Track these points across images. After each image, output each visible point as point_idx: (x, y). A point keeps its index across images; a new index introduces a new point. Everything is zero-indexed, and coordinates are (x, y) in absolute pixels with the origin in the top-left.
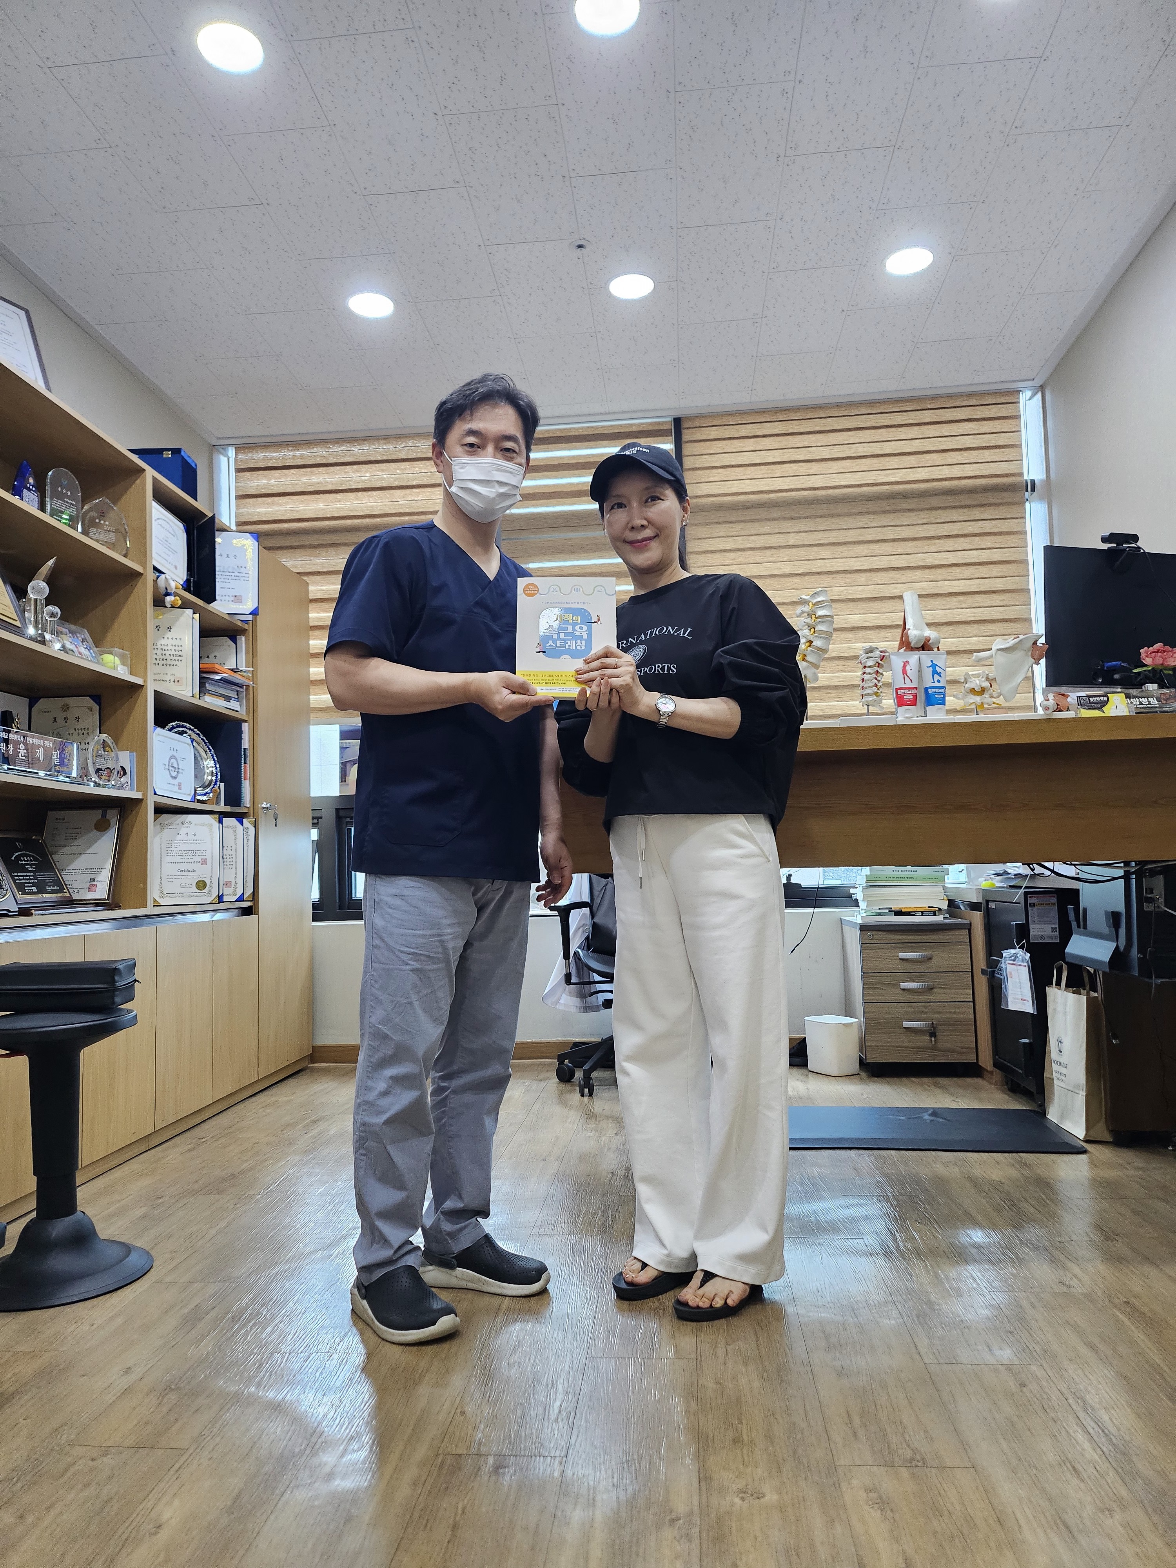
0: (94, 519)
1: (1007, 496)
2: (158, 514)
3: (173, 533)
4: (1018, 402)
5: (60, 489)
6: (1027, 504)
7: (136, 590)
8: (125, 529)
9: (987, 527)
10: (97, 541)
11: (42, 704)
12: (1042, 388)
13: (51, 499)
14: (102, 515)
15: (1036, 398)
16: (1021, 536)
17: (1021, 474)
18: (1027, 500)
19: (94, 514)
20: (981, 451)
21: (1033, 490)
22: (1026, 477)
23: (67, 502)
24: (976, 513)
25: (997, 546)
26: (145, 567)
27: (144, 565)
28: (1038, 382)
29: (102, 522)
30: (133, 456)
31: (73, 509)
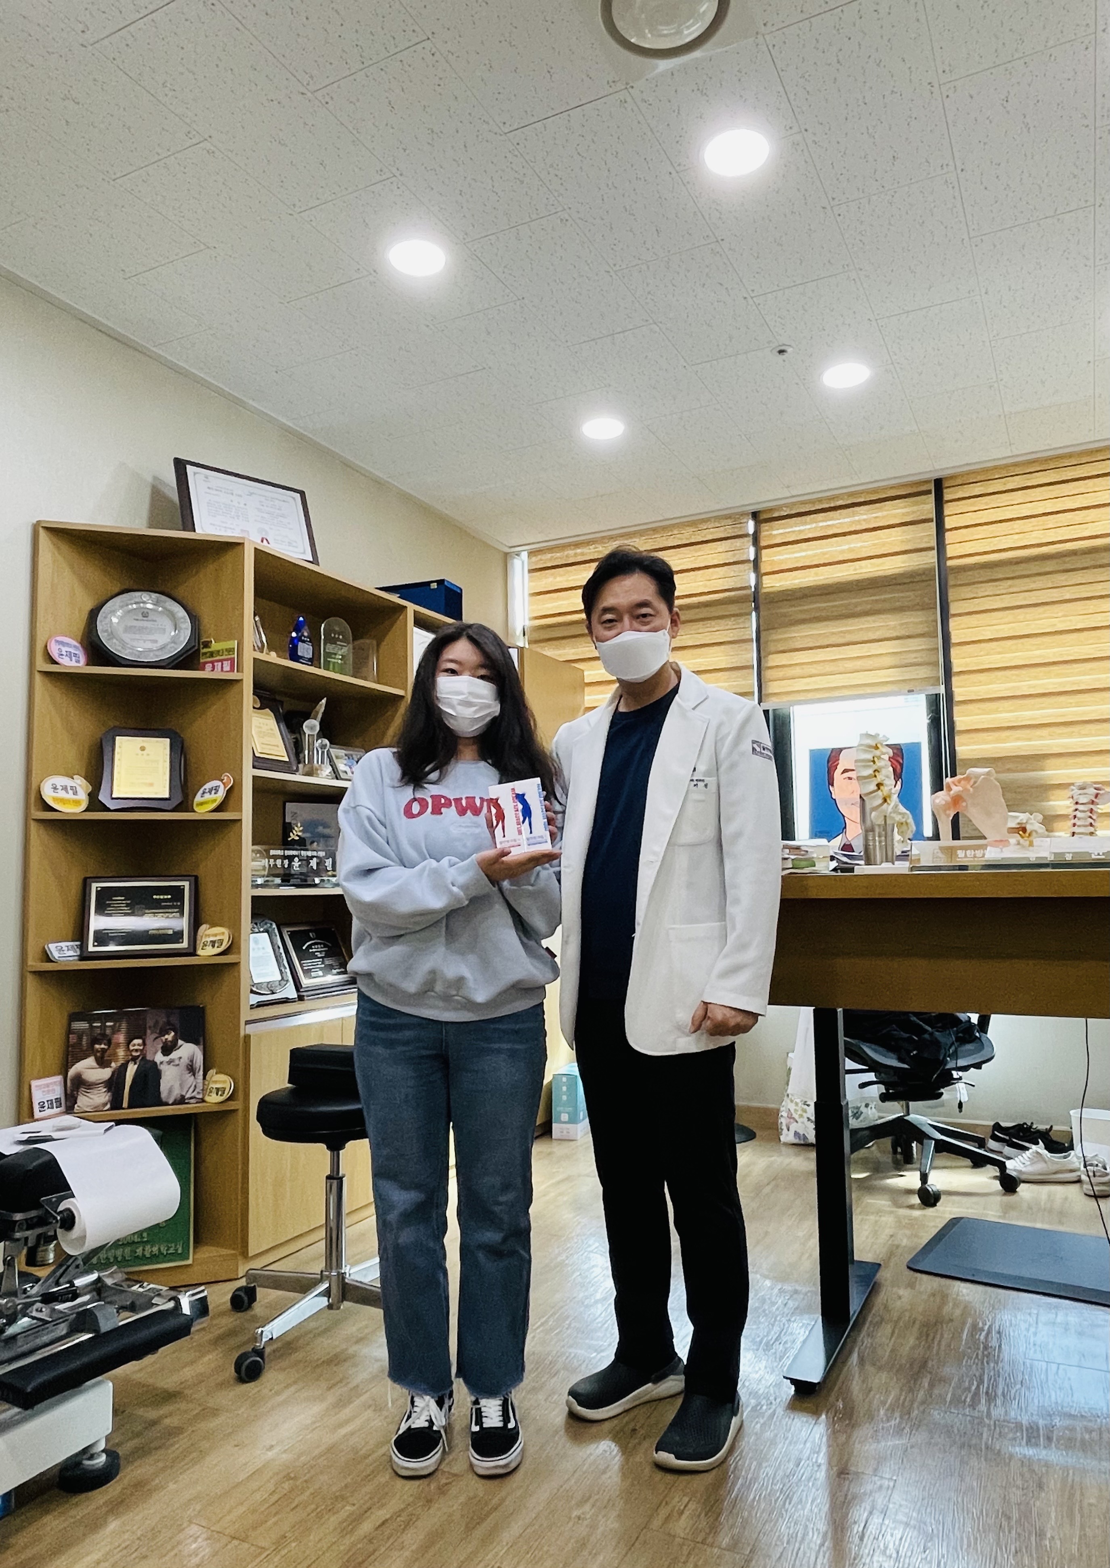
5: (333, 635)
13: (325, 645)
23: (339, 645)
30: (394, 598)
31: (345, 650)
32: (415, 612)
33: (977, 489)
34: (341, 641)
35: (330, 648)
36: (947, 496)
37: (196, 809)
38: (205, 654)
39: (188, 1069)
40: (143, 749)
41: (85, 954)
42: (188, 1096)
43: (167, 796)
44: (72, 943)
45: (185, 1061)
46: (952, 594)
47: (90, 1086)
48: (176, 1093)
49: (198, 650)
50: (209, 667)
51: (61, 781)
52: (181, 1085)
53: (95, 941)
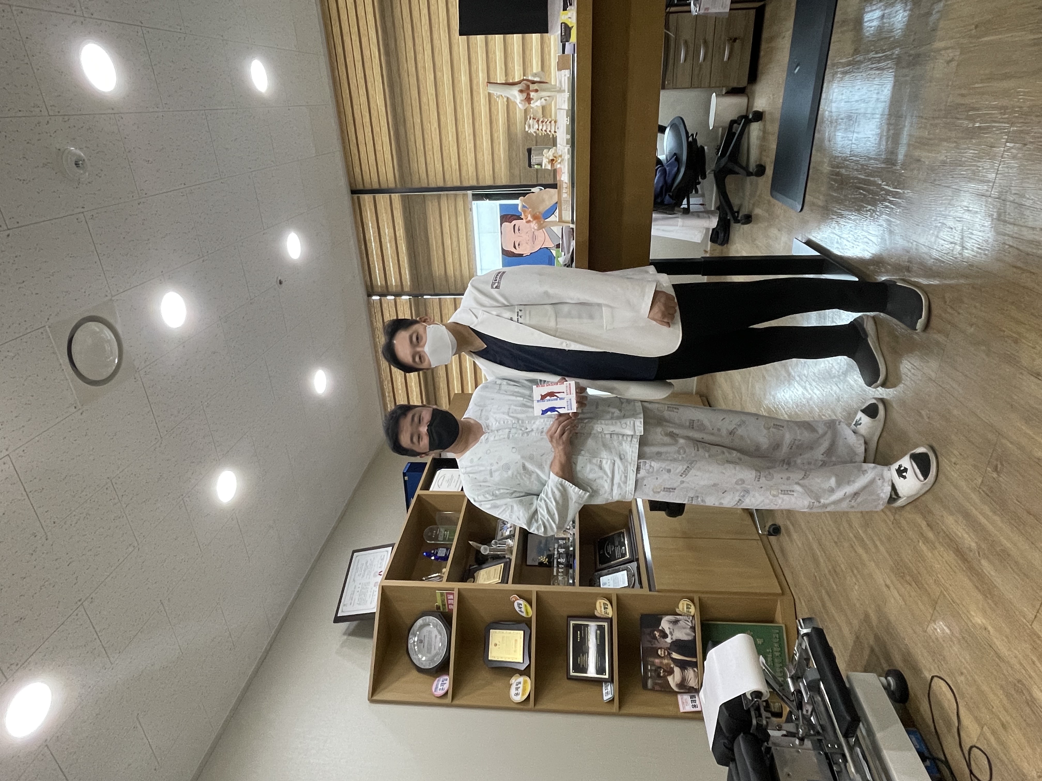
2: (435, 486)
3: (443, 477)
5: (433, 536)
30: (413, 501)
31: (442, 530)
32: (421, 489)
33: (357, 170)
34: (436, 532)
35: (441, 538)
36: (360, 187)
37: (530, 616)
38: (443, 609)
39: (675, 624)
40: (496, 645)
41: (610, 680)
42: (690, 624)
43: (522, 632)
44: (604, 687)
45: (671, 626)
46: (416, 185)
47: (684, 679)
48: (688, 631)
49: (441, 613)
50: (450, 607)
51: (513, 691)
52: (684, 628)
53: (602, 674)
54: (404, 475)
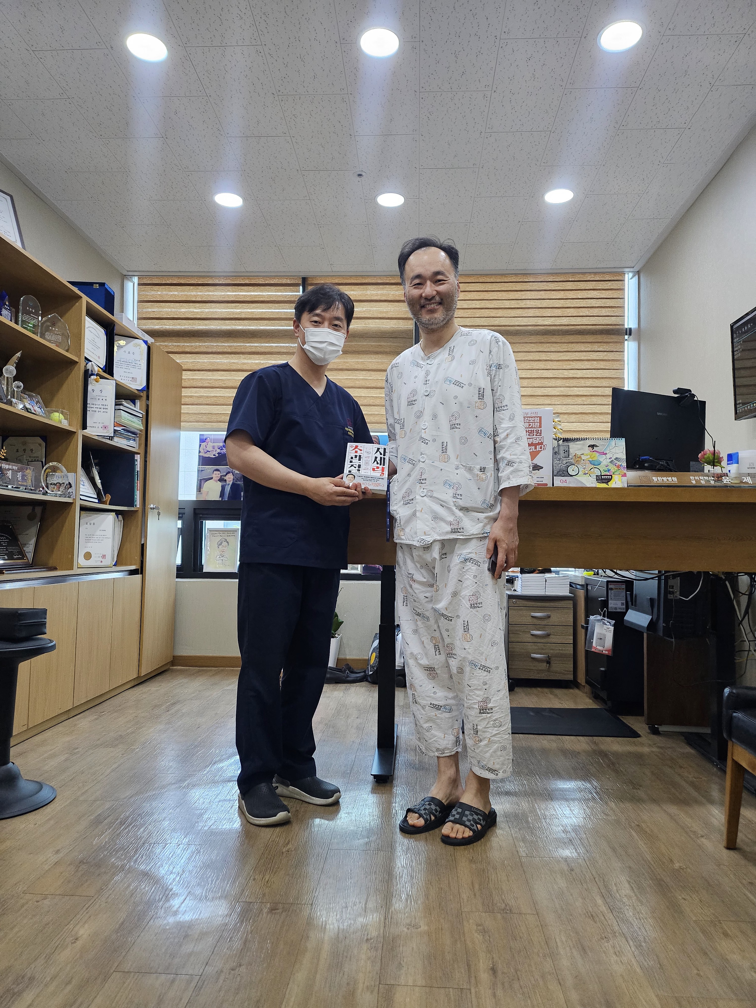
0: (49, 326)
1: (614, 338)
2: (90, 325)
3: (98, 336)
4: (624, 280)
5: (28, 308)
6: (626, 342)
7: (73, 372)
8: (68, 333)
9: (601, 356)
10: (49, 341)
11: (11, 440)
12: (638, 273)
13: (22, 314)
14: (54, 325)
15: (634, 279)
16: (622, 363)
17: (624, 325)
18: (626, 340)
19: (49, 324)
20: (600, 309)
21: (630, 334)
22: (626, 326)
23: (32, 316)
24: (596, 347)
25: (607, 368)
26: (79, 358)
27: (79, 356)
28: (636, 269)
29: (54, 329)
30: (76, 290)
31: (36, 321)
32: (87, 303)
34: (33, 313)
35: (26, 317)
54: (102, 285)
